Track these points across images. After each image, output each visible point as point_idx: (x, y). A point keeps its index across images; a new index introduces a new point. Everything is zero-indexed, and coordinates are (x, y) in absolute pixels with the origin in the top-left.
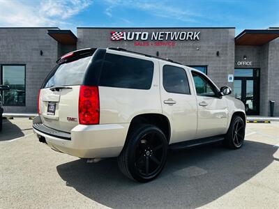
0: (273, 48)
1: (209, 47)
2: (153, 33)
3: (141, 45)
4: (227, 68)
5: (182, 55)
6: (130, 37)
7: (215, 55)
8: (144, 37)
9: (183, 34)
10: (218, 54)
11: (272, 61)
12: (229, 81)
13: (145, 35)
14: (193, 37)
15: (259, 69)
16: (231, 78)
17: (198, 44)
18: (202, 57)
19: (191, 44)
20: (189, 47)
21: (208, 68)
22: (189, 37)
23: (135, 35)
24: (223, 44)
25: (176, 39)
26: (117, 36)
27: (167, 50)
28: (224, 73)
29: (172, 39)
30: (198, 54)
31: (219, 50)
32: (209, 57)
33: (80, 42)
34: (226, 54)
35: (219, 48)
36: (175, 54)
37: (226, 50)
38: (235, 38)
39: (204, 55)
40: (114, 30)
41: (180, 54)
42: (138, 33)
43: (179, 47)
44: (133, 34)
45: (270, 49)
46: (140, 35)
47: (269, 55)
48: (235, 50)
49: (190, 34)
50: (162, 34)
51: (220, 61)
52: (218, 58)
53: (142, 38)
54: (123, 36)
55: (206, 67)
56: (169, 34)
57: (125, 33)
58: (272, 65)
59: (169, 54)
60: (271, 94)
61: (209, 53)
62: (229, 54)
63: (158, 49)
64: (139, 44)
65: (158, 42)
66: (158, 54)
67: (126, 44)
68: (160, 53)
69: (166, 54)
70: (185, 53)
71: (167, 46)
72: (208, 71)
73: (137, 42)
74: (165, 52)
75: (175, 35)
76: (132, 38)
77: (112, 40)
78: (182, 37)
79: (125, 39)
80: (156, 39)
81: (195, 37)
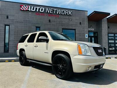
0: (104, 23)
1: (76, 20)
2: (47, 9)
3: (40, 15)
4: (85, 31)
7: (79, 24)
9: (63, 11)
10: (80, 23)
11: (104, 28)
12: (86, 37)
13: (42, 9)
15: (97, 32)
16: (87, 36)
17: (71, 18)
18: (73, 24)
19: (67, 17)
20: (66, 19)
21: (76, 31)
22: (66, 13)
23: (36, 9)
24: (83, 19)
25: (60, 13)
26: (24, 8)
27: (55, 19)
28: (84, 34)
29: (58, 13)
30: (71, 23)
31: (81, 21)
32: (76, 25)
34: (84, 24)
35: (81, 20)
36: (59, 22)
37: (84, 22)
38: (88, 16)
39: (74, 24)
40: (23, 4)
41: (62, 22)
42: (38, 8)
43: (61, 18)
44: (35, 8)
45: (102, 22)
46: (39, 9)
47: (102, 25)
48: (88, 22)
49: (67, 12)
50: (52, 10)
51: (81, 27)
52: (80, 26)
53: (40, 11)
54: (28, 8)
55: (75, 30)
56: (56, 10)
57: (29, 7)
58: (104, 30)
59: (56, 21)
60: (104, 44)
61: (76, 23)
62: (86, 24)
63: (50, 18)
64: (38, 14)
65: (50, 14)
66: (50, 21)
67: (30, 14)
68: (51, 20)
69: (54, 21)
70: (64, 22)
71: (55, 17)
72: (76, 32)
73: (38, 13)
74: (54, 20)
75: (59, 11)
76: (34, 10)
77: (21, 10)
78: (63, 13)
79: (30, 10)
80: (49, 12)
81: (69, 13)
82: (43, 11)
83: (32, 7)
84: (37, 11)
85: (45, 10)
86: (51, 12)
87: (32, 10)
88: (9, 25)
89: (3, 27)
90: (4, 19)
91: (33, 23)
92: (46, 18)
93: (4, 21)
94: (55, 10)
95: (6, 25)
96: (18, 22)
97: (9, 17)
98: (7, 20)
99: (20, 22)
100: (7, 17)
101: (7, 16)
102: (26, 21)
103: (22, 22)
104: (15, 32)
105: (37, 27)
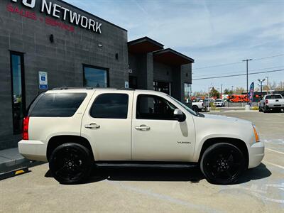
1: (109, 46)
2: (44, 1)
4: (124, 74)
5: (83, 49)
8: (29, 2)
9: (85, 20)
14: (95, 27)
16: (127, 85)
17: (99, 39)
18: (104, 57)
19: (92, 36)
20: (91, 40)
21: (110, 72)
22: (91, 26)
24: (120, 46)
25: (77, 23)
27: (64, 36)
28: (122, 80)
30: (100, 52)
31: (118, 52)
32: (110, 59)
34: (123, 58)
35: (118, 49)
36: (76, 45)
37: (122, 54)
39: (106, 55)
41: (81, 47)
43: (79, 37)
45: (148, 60)
49: (92, 23)
50: (57, 8)
51: (118, 65)
52: (117, 62)
53: (25, 2)
55: (107, 70)
58: (149, 75)
59: (68, 42)
61: (109, 54)
63: (52, 30)
66: (51, 38)
68: (55, 38)
69: (63, 42)
70: (87, 48)
71: (64, 29)
72: (110, 76)
74: (61, 38)
75: (75, 17)
78: (84, 24)
80: (49, 12)
81: (97, 28)
82: (33, 5)
86: (56, 13)
92: (41, 28)
94: (66, 10)
105: (13, 53)
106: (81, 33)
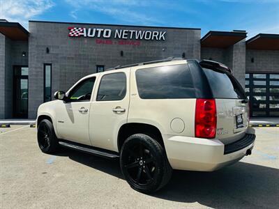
0: (237, 51)
1: (175, 48)
2: (117, 31)
5: (148, 56)
6: (91, 34)
8: (107, 34)
9: (148, 33)
11: (236, 64)
13: (107, 32)
14: (158, 37)
17: (164, 45)
19: (157, 44)
20: (155, 48)
22: (155, 37)
23: (97, 32)
24: (189, 45)
25: (141, 38)
26: (76, 32)
27: (132, 50)
29: (137, 38)
31: (186, 51)
33: (32, 37)
35: (185, 49)
36: (141, 54)
37: (192, 52)
38: (201, 40)
41: (146, 54)
42: (100, 30)
43: (144, 47)
44: (94, 30)
45: (234, 52)
46: (102, 32)
47: (234, 58)
48: (201, 52)
49: (156, 34)
50: (126, 32)
53: (104, 36)
54: (83, 32)
56: (134, 33)
57: (85, 29)
58: (237, 67)
59: (134, 53)
63: (122, 48)
64: (101, 42)
65: (122, 41)
66: (122, 53)
67: (86, 41)
68: (125, 52)
69: (130, 54)
70: (151, 54)
71: (132, 45)
73: (99, 40)
74: (129, 52)
75: (140, 34)
76: (93, 35)
77: (70, 36)
78: (148, 37)
79: (85, 36)
80: (120, 37)
81: (160, 37)
82: (109, 36)
83: (90, 30)
84: (99, 36)
85: (113, 33)
86: (125, 36)
87: (89, 35)
88: (50, 65)
89: (41, 68)
90: (43, 54)
91: (91, 59)
92: (115, 48)
93: (43, 57)
94: (132, 31)
95: (45, 65)
96: (65, 58)
97: (51, 51)
98: (48, 55)
99: (69, 58)
100: (48, 51)
101: (47, 49)
102: (80, 55)
103: (73, 58)
104: (61, 76)
105: (98, 66)
106: (145, 44)
